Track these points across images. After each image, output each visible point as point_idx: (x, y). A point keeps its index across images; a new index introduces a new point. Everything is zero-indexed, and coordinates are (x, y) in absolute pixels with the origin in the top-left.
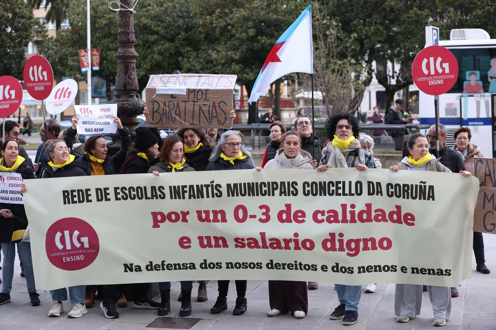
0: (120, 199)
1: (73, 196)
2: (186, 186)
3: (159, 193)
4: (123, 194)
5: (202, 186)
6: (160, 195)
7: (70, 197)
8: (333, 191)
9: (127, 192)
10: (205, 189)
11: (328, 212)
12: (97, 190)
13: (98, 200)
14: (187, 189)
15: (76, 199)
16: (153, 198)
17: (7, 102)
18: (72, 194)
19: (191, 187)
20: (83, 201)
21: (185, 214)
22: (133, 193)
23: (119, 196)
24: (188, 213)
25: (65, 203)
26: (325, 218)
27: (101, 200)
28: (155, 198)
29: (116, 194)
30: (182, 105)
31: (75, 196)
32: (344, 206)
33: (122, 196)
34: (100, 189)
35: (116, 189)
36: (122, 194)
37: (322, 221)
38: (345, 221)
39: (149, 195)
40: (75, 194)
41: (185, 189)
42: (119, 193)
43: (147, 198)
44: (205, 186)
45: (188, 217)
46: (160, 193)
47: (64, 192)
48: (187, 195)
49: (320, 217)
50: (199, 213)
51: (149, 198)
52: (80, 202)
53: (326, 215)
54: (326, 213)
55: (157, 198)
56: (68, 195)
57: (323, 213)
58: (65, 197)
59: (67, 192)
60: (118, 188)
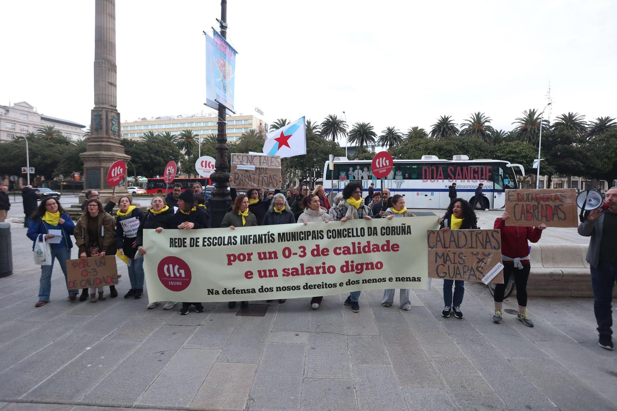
0: (205, 246)
1: (176, 243)
2: (251, 236)
3: (233, 241)
4: (208, 242)
5: (262, 235)
7: (174, 242)
8: (346, 234)
9: (211, 241)
10: (263, 237)
11: (344, 248)
12: (191, 239)
13: (191, 246)
14: (252, 237)
16: (228, 245)
18: (175, 241)
19: (255, 236)
20: (181, 246)
21: (250, 255)
22: (215, 241)
23: (206, 244)
24: (252, 254)
25: (170, 246)
26: (341, 251)
27: (193, 246)
29: (204, 242)
30: (252, 176)
31: (176, 242)
32: (354, 244)
33: (208, 244)
34: (193, 239)
35: (204, 238)
37: (340, 254)
38: (354, 253)
39: (226, 242)
40: (177, 241)
41: (251, 237)
42: (206, 242)
43: (224, 245)
44: (264, 235)
45: (252, 257)
47: (170, 239)
48: (252, 241)
49: (338, 251)
50: (259, 254)
51: (226, 245)
52: (179, 247)
53: (342, 250)
54: (342, 249)
55: (231, 244)
57: (340, 249)
58: (171, 242)
59: (172, 239)
60: (206, 238)
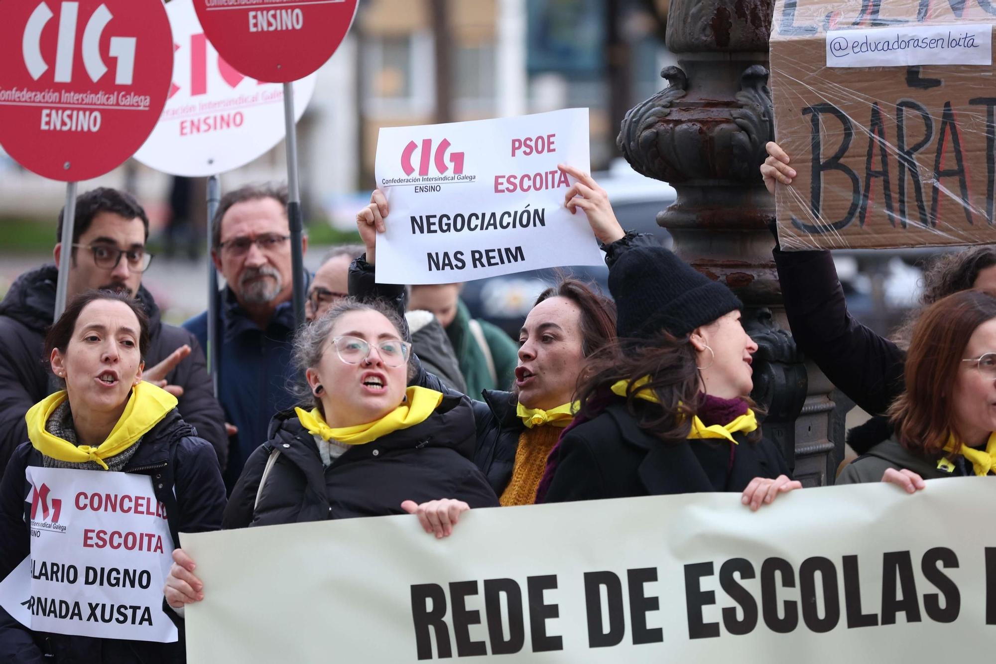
0: (711, 631)
1: (465, 618)
3: (924, 586)
4: (730, 602)
6: (931, 600)
7: (448, 618)
9: (753, 587)
12: (592, 580)
13: (597, 639)
15: (479, 632)
16: (889, 619)
17: (90, 98)
18: (458, 604)
20: (515, 645)
22: (785, 594)
23: (711, 614)
25: (424, 652)
27: (615, 638)
28: (901, 616)
31: (474, 617)
33: (728, 614)
34: (610, 579)
35: (694, 572)
36: (724, 600)
39: (871, 603)
40: (476, 602)
42: (710, 598)
43: (857, 619)
46: (932, 589)
47: (419, 593)
51: (871, 620)
52: (500, 647)
55: (913, 616)
56: (440, 608)
58: (421, 619)
59: (434, 590)
60: (706, 569)
